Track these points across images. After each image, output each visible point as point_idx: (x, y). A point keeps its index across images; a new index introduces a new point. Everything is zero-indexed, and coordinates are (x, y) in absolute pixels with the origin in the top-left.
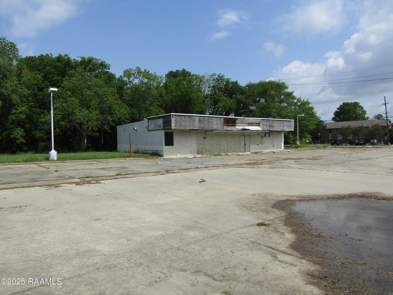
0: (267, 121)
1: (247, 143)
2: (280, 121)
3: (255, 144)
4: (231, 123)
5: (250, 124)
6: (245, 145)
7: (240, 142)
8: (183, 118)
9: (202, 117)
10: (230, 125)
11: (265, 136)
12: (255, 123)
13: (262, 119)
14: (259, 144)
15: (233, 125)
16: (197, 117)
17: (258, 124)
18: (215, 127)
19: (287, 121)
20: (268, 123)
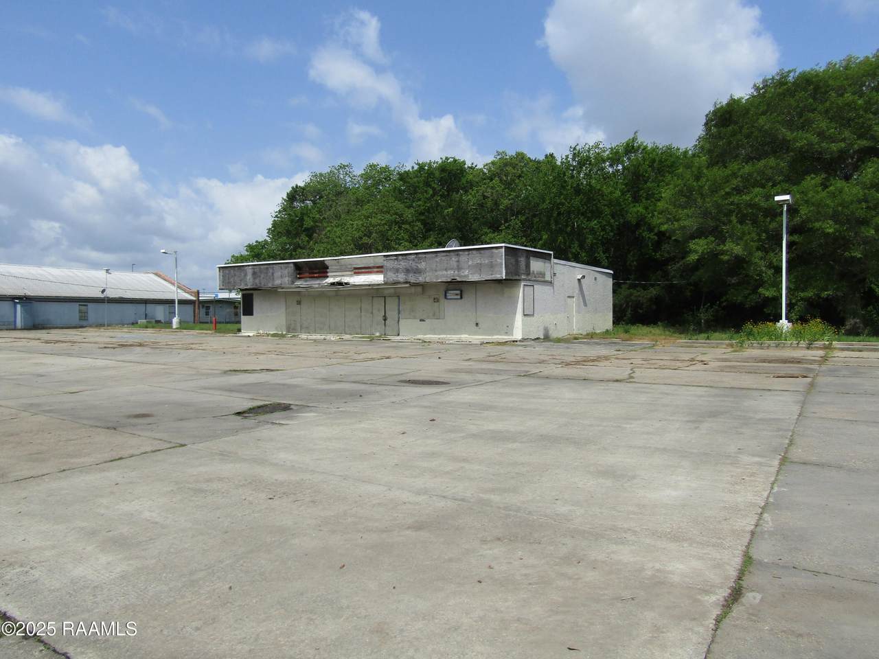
0: (400, 257)
1: (392, 314)
2: (444, 254)
3: (415, 318)
4: (317, 271)
5: (363, 270)
6: (385, 320)
7: (372, 313)
8: (232, 271)
9: (257, 267)
10: (315, 275)
11: (446, 297)
12: (374, 267)
13: (384, 256)
14: (428, 318)
15: (321, 275)
16: (250, 267)
17: (379, 269)
18: (278, 282)
19: (474, 252)
20: (403, 264)
